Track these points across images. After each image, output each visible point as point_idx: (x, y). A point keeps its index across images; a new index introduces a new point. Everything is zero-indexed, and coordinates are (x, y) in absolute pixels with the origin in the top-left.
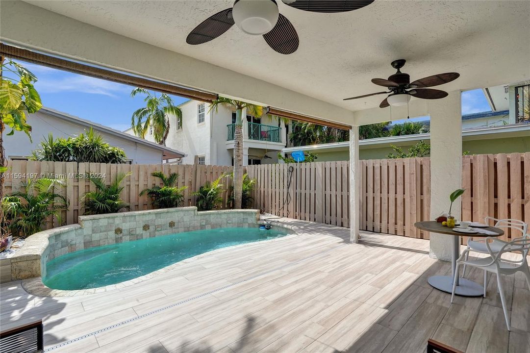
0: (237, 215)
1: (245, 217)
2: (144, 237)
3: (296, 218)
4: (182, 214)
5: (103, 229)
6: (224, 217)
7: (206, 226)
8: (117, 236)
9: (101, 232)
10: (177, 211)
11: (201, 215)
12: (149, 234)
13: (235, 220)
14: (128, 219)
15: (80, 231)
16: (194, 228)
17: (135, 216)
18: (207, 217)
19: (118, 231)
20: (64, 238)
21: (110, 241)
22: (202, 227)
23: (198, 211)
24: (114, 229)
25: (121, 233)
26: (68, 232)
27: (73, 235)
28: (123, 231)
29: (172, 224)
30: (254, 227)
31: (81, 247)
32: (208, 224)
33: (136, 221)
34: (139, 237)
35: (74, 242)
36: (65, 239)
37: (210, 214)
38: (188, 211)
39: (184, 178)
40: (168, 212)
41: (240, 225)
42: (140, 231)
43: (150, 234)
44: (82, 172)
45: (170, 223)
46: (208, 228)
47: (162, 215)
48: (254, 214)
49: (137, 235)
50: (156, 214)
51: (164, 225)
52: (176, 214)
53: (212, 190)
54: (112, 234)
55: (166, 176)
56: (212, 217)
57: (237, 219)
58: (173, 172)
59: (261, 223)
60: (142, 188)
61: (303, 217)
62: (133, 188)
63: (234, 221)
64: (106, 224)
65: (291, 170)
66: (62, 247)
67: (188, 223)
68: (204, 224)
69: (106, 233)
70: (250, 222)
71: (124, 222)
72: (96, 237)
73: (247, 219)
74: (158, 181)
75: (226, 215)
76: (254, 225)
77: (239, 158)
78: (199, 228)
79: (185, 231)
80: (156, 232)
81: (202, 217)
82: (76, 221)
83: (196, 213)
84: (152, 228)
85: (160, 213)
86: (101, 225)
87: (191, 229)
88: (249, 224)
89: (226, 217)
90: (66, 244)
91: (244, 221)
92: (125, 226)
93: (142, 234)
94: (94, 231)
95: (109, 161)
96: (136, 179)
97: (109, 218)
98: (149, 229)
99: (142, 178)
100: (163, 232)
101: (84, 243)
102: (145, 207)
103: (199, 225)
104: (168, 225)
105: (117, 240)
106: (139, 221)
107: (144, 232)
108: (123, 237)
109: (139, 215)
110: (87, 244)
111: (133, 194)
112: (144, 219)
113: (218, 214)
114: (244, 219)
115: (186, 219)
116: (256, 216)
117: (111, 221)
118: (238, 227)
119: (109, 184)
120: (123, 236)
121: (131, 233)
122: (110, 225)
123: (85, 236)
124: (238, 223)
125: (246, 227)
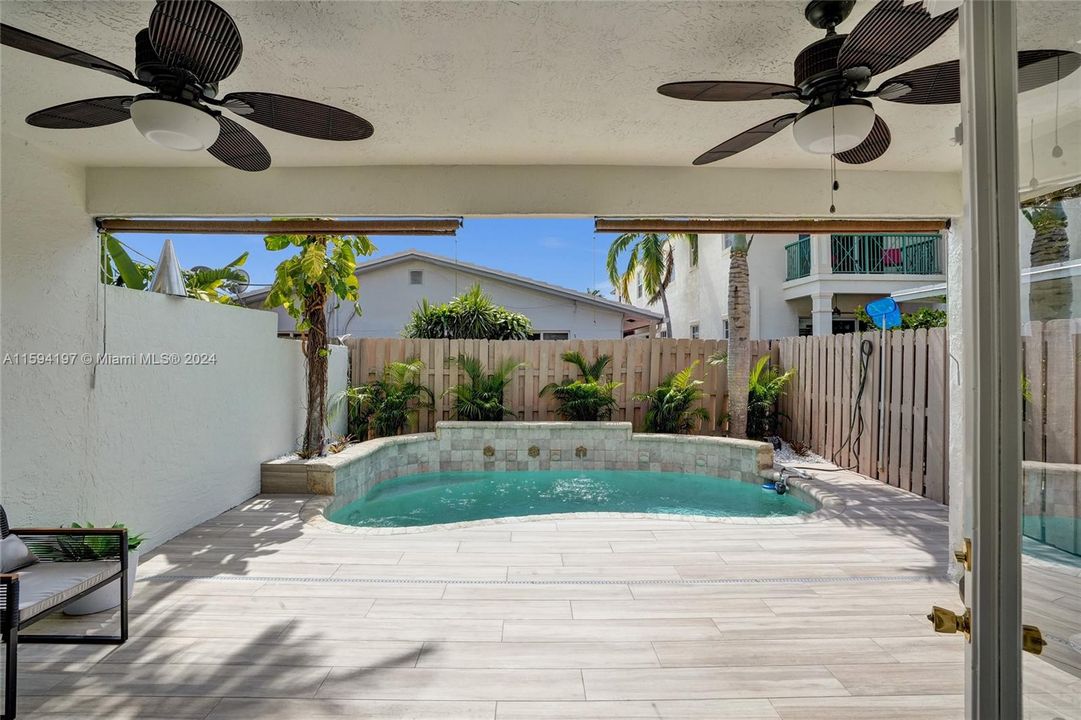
0: (717, 449)
1: (735, 456)
2: (531, 469)
3: (878, 478)
4: (601, 435)
5: (466, 445)
6: (689, 449)
7: (651, 464)
8: (488, 460)
9: (463, 449)
10: (593, 429)
11: (641, 441)
12: (538, 463)
13: (713, 460)
14: (504, 433)
15: (434, 443)
16: (625, 463)
17: (516, 429)
18: (653, 445)
19: (489, 451)
20: (411, 450)
21: (477, 466)
22: (643, 466)
23: (634, 431)
24: (482, 447)
25: (493, 454)
26: (416, 442)
27: (423, 449)
28: (496, 453)
29: (581, 452)
30: (754, 482)
31: (435, 468)
32: (656, 460)
33: (517, 439)
34: (521, 467)
35: (425, 459)
36: (414, 452)
37: (660, 441)
38: (613, 429)
39: (624, 364)
40: (573, 428)
41: (723, 472)
42: (523, 456)
43: (540, 465)
44: (454, 354)
45: (577, 450)
46: (655, 469)
47: (563, 432)
48: (754, 452)
49: (519, 463)
50: (553, 430)
51: (566, 451)
52: (589, 432)
53: (672, 392)
54: (479, 455)
55: (589, 360)
56: (664, 447)
57: (716, 459)
58: (601, 353)
59: (769, 477)
60: (544, 382)
61: (893, 477)
62: (529, 380)
63: (710, 464)
64: (471, 438)
65: (868, 349)
66: (409, 463)
67: (614, 455)
68: (646, 459)
69: (469, 452)
70: (745, 467)
71: (497, 437)
72: (457, 455)
73: (739, 461)
74: (573, 370)
75: (694, 446)
76: (753, 479)
77: (738, 324)
78: (637, 466)
79: (607, 469)
80: (551, 463)
81: (643, 446)
82: (431, 428)
83: (629, 436)
84: (543, 455)
85: (560, 429)
86: (463, 438)
87: (619, 465)
88: (742, 473)
89: (694, 451)
90: (414, 460)
91: (733, 465)
92: (500, 445)
93: (527, 463)
94: (454, 447)
95: (500, 335)
96: (535, 366)
97: (474, 428)
98: (538, 454)
99: (544, 365)
100: (564, 464)
101: (440, 462)
102: (549, 415)
103: (636, 460)
104: (575, 452)
105: (488, 466)
106: (522, 439)
107: (531, 458)
108: (496, 463)
109: (523, 429)
110: (445, 464)
111: (530, 393)
112: (531, 437)
113: (675, 442)
114: (732, 460)
115: (611, 445)
116: (759, 459)
117: (478, 433)
118: (719, 476)
119: (491, 373)
120: (496, 460)
121: (509, 458)
122: (477, 439)
123: (441, 452)
124: (719, 467)
125: (736, 479)
